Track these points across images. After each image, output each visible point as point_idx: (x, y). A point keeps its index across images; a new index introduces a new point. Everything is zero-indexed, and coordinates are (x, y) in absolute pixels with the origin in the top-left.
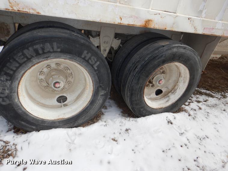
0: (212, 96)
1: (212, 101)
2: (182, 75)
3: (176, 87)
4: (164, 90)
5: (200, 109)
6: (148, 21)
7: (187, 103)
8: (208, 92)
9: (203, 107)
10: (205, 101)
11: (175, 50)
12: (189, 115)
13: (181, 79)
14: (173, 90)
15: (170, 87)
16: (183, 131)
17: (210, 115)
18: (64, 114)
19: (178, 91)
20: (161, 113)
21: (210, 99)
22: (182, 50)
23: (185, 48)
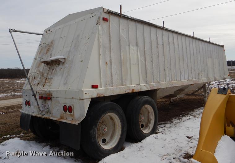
0: (166, 124)
1: (168, 125)
2: (150, 111)
3: (150, 120)
4: (144, 124)
5: (165, 130)
6: (133, 90)
7: (157, 130)
8: (163, 123)
9: (166, 129)
10: (165, 127)
11: (144, 99)
12: (162, 133)
13: (150, 114)
14: (149, 122)
15: (147, 121)
16: (164, 139)
17: (172, 131)
18: (111, 146)
19: (151, 121)
20: (150, 135)
21: (166, 125)
22: (146, 99)
23: (147, 97)
